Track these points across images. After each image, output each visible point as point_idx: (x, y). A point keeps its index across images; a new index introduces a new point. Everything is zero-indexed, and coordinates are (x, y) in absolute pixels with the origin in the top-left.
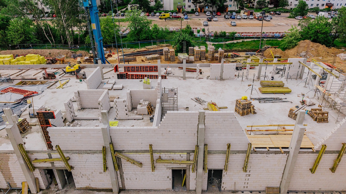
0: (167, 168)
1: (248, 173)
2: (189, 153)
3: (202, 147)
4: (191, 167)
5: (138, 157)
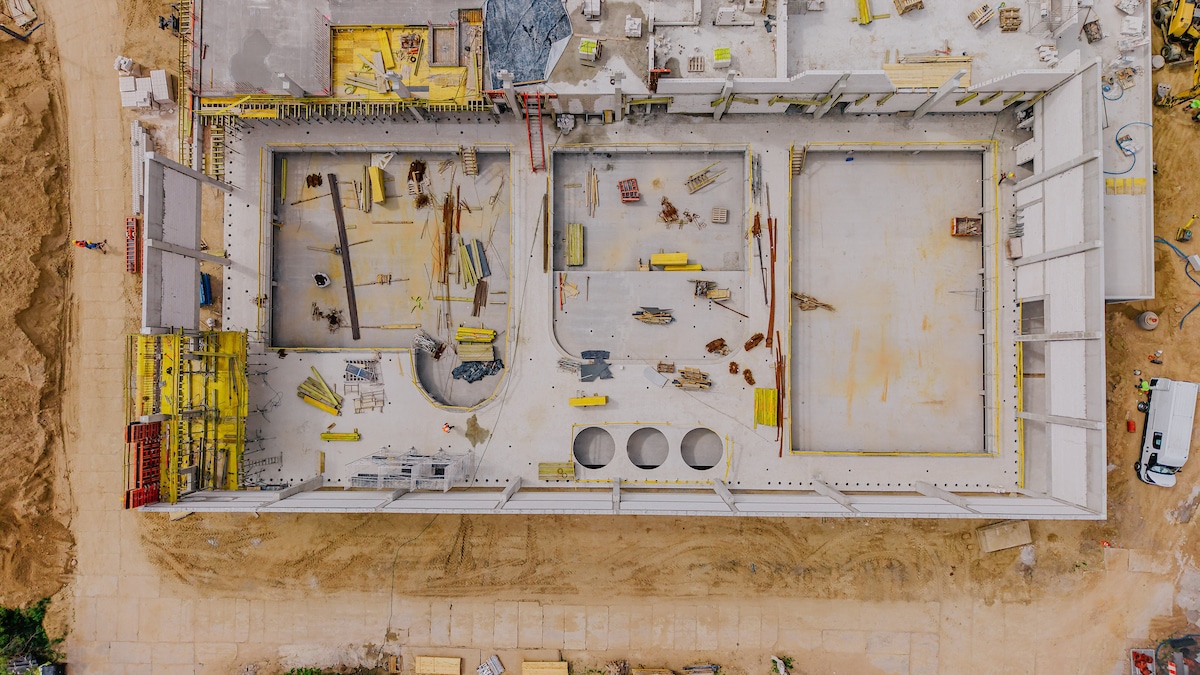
5: (755, 96)
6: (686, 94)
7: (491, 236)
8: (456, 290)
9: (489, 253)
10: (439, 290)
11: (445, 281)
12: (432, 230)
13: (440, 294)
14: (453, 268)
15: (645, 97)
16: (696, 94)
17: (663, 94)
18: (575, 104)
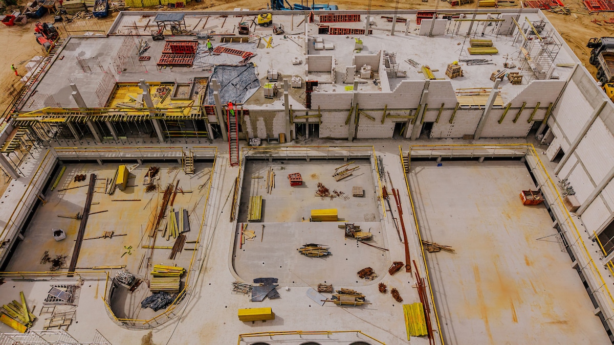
0: (393, 122)
1: (452, 125)
2: (411, 110)
3: (423, 106)
4: (411, 121)
5: (373, 114)
6: (330, 111)
7: (195, 207)
8: (161, 241)
9: (192, 218)
10: (147, 242)
11: (154, 236)
12: (153, 204)
13: (147, 244)
14: (162, 227)
15: (304, 113)
16: (335, 110)
17: (315, 110)
18: (261, 124)
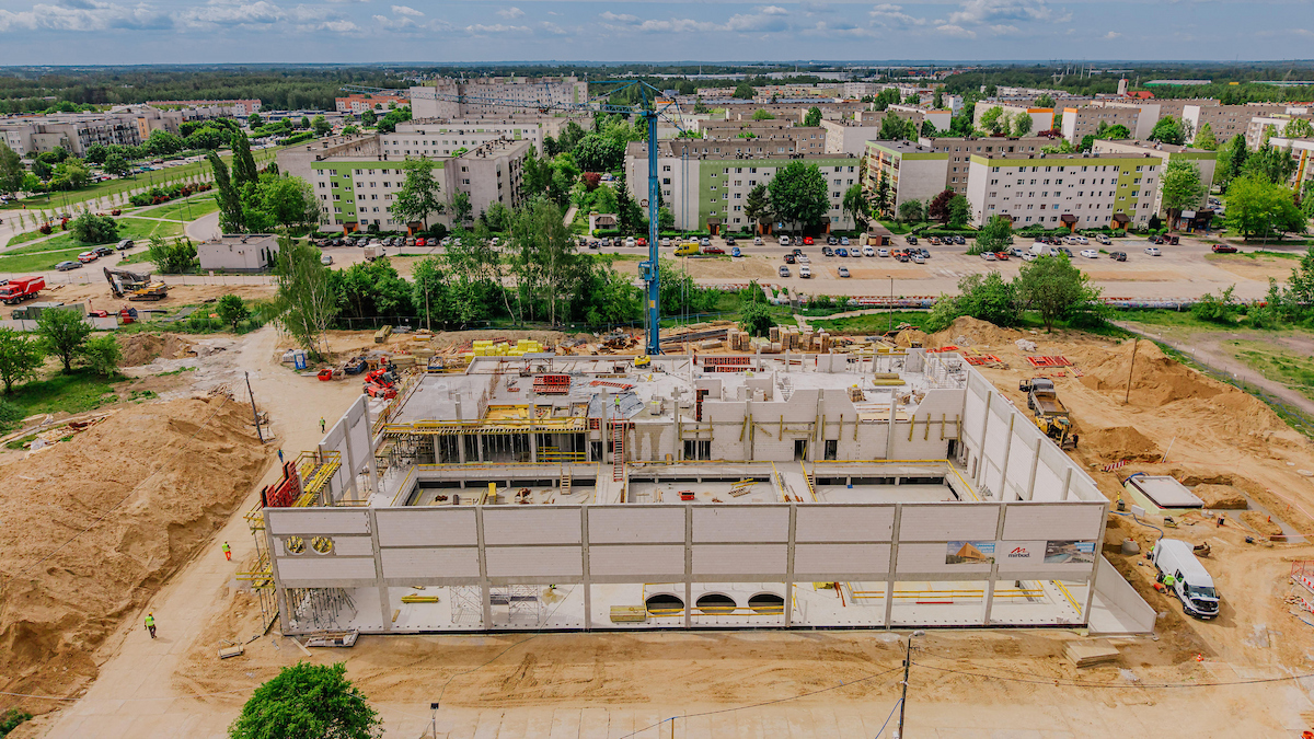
0: (792, 439)
1: (858, 444)
2: (809, 423)
3: (821, 417)
4: (811, 438)
5: (767, 428)
6: (722, 424)
15: (695, 427)
16: (728, 424)
17: (707, 423)
18: (646, 441)
